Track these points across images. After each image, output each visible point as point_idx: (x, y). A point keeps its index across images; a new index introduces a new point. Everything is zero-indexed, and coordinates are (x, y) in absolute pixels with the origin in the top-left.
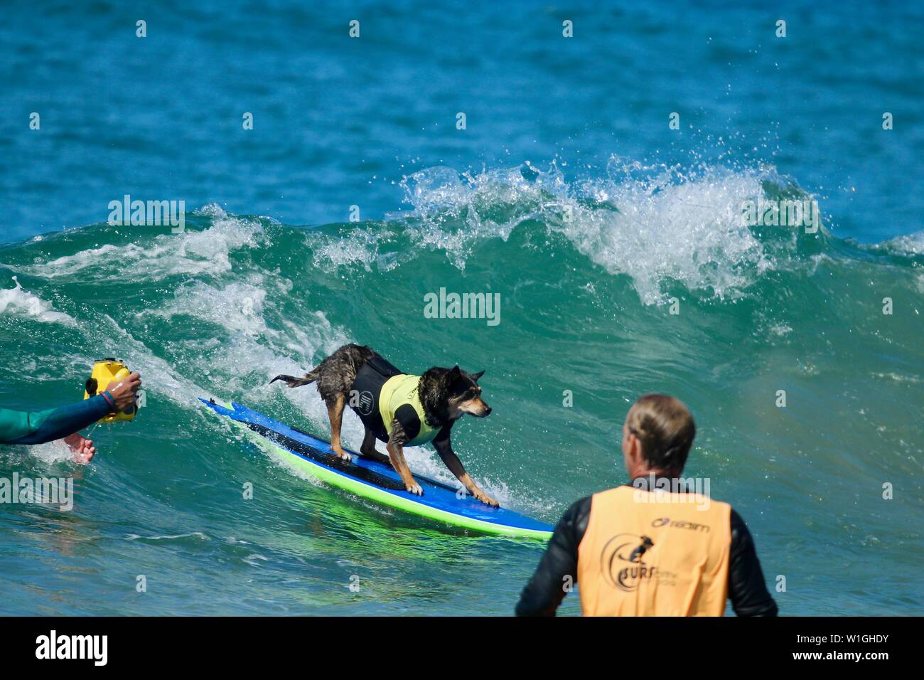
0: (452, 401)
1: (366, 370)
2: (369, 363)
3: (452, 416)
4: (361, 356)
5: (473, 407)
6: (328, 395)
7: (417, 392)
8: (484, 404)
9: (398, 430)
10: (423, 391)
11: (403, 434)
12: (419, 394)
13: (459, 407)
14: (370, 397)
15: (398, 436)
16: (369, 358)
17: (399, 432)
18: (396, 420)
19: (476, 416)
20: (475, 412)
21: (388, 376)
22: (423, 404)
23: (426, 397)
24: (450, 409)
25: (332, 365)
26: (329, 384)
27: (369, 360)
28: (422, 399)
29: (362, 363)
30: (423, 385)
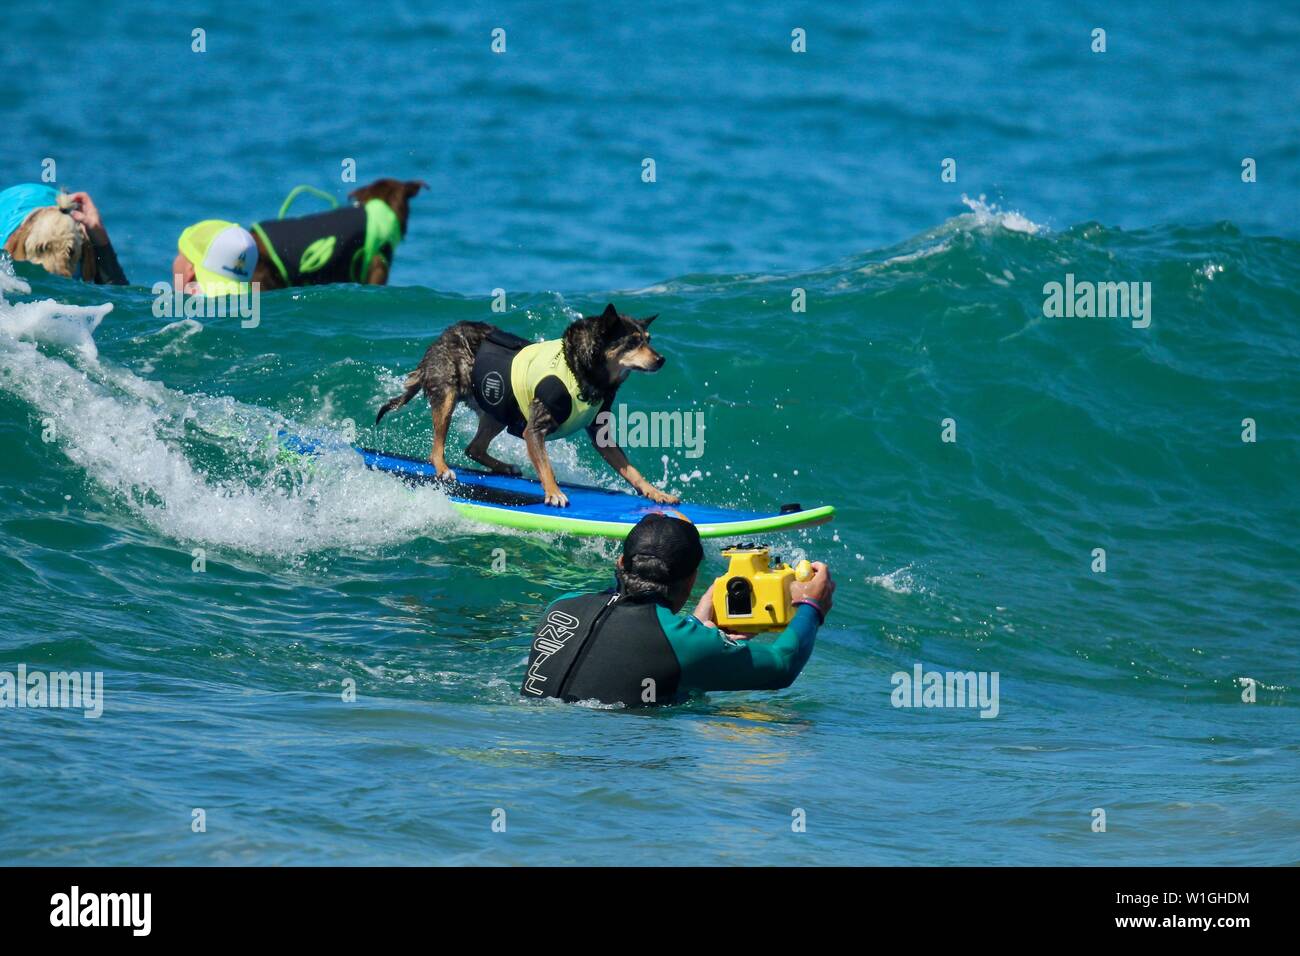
0: (611, 354)
1: (487, 348)
2: (489, 339)
3: (614, 376)
4: (476, 332)
5: (638, 358)
6: (434, 389)
7: (563, 355)
8: (654, 353)
9: (540, 413)
10: (570, 353)
11: (548, 417)
12: (565, 358)
13: (621, 362)
14: (498, 378)
15: (540, 420)
16: (488, 332)
17: (543, 414)
18: (537, 401)
19: (645, 370)
20: (642, 366)
21: (518, 348)
22: (573, 370)
23: (576, 358)
24: (609, 366)
25: (439, 352)
26: (436, 375)
27: (489, 335)
28: (571, 364)
29: (479, 341)
30: (568, 344)
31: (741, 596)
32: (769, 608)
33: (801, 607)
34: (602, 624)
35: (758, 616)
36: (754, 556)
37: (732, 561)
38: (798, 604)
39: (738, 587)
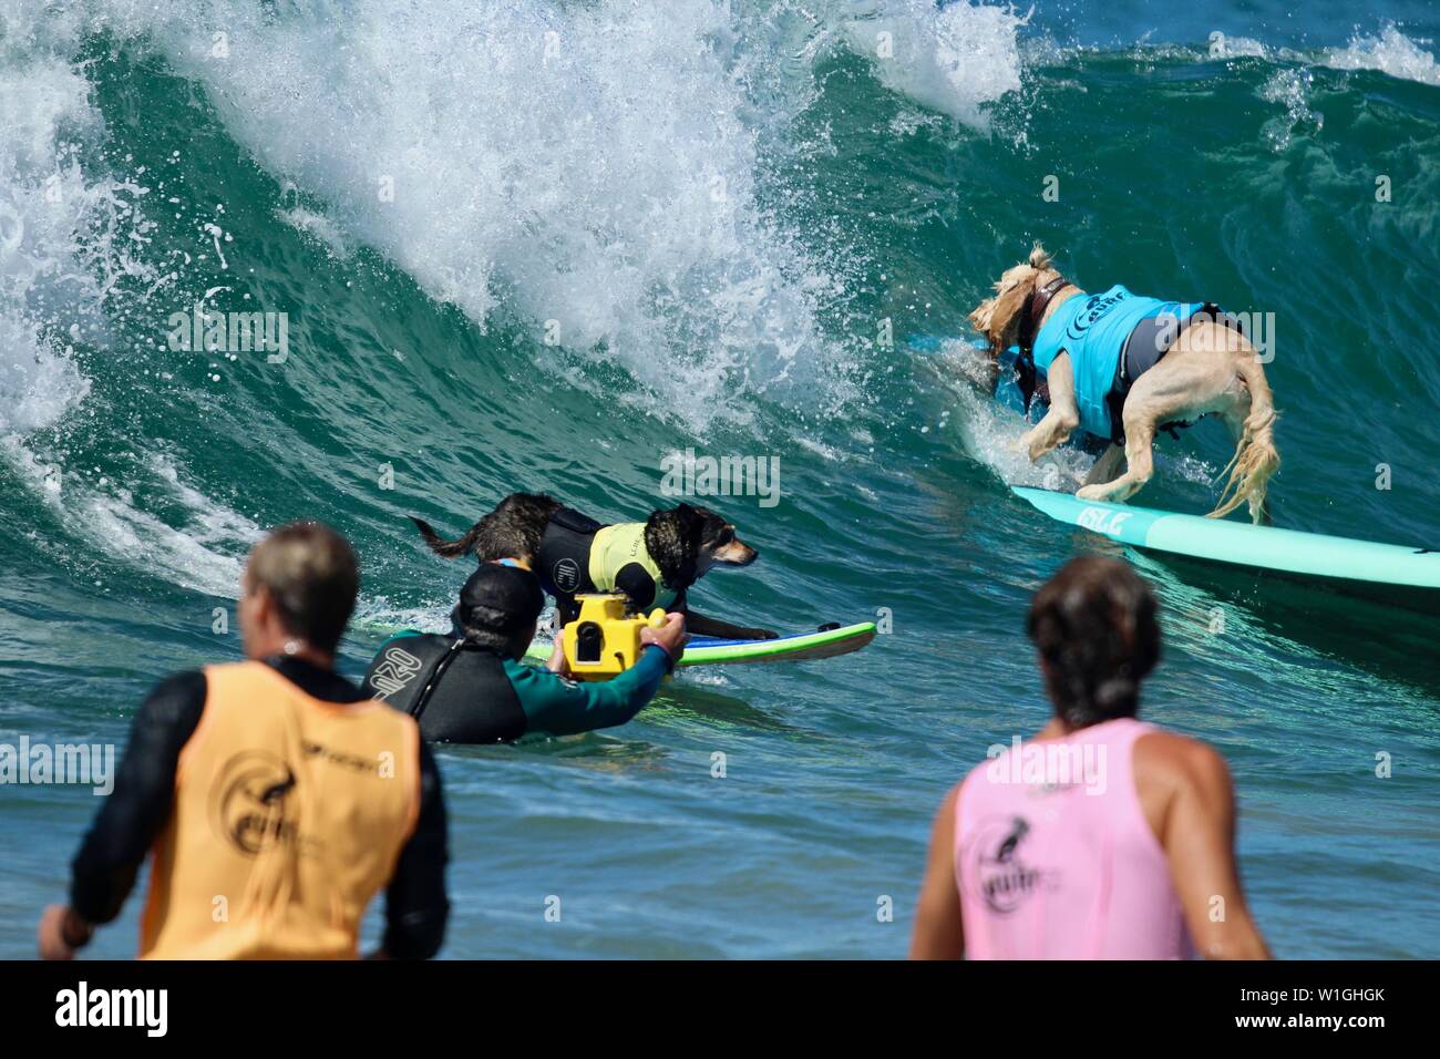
0: (703, 548)
2: (555, 521)
5: (732, 553)
7: (644, 544)
13: (713, 557)
14: (574, 567)
16: (553, 511)
19: (740, 564)
20: (737, 560)
24: (698, 560)
27: (554, 516)
31: (591, 642)
32: (619, 656)
33: (650, 647)
34: (444, 670)
35: (607, 663)
36: (607, 602)
37: (584, 604)
38: (647, 645)
39: (589, 633)
